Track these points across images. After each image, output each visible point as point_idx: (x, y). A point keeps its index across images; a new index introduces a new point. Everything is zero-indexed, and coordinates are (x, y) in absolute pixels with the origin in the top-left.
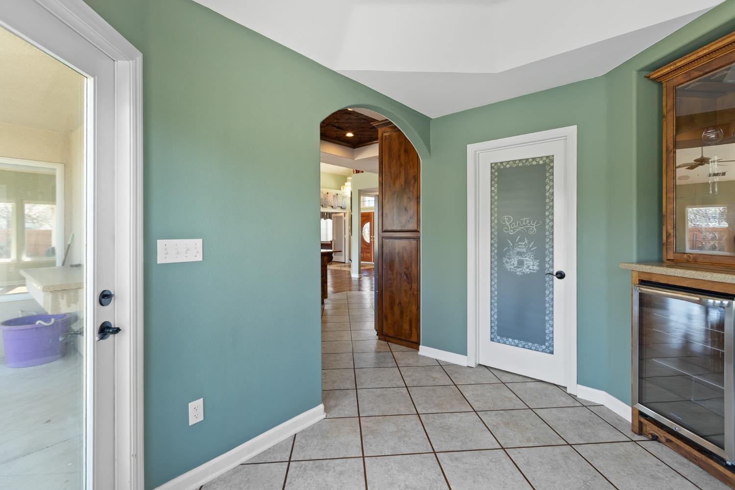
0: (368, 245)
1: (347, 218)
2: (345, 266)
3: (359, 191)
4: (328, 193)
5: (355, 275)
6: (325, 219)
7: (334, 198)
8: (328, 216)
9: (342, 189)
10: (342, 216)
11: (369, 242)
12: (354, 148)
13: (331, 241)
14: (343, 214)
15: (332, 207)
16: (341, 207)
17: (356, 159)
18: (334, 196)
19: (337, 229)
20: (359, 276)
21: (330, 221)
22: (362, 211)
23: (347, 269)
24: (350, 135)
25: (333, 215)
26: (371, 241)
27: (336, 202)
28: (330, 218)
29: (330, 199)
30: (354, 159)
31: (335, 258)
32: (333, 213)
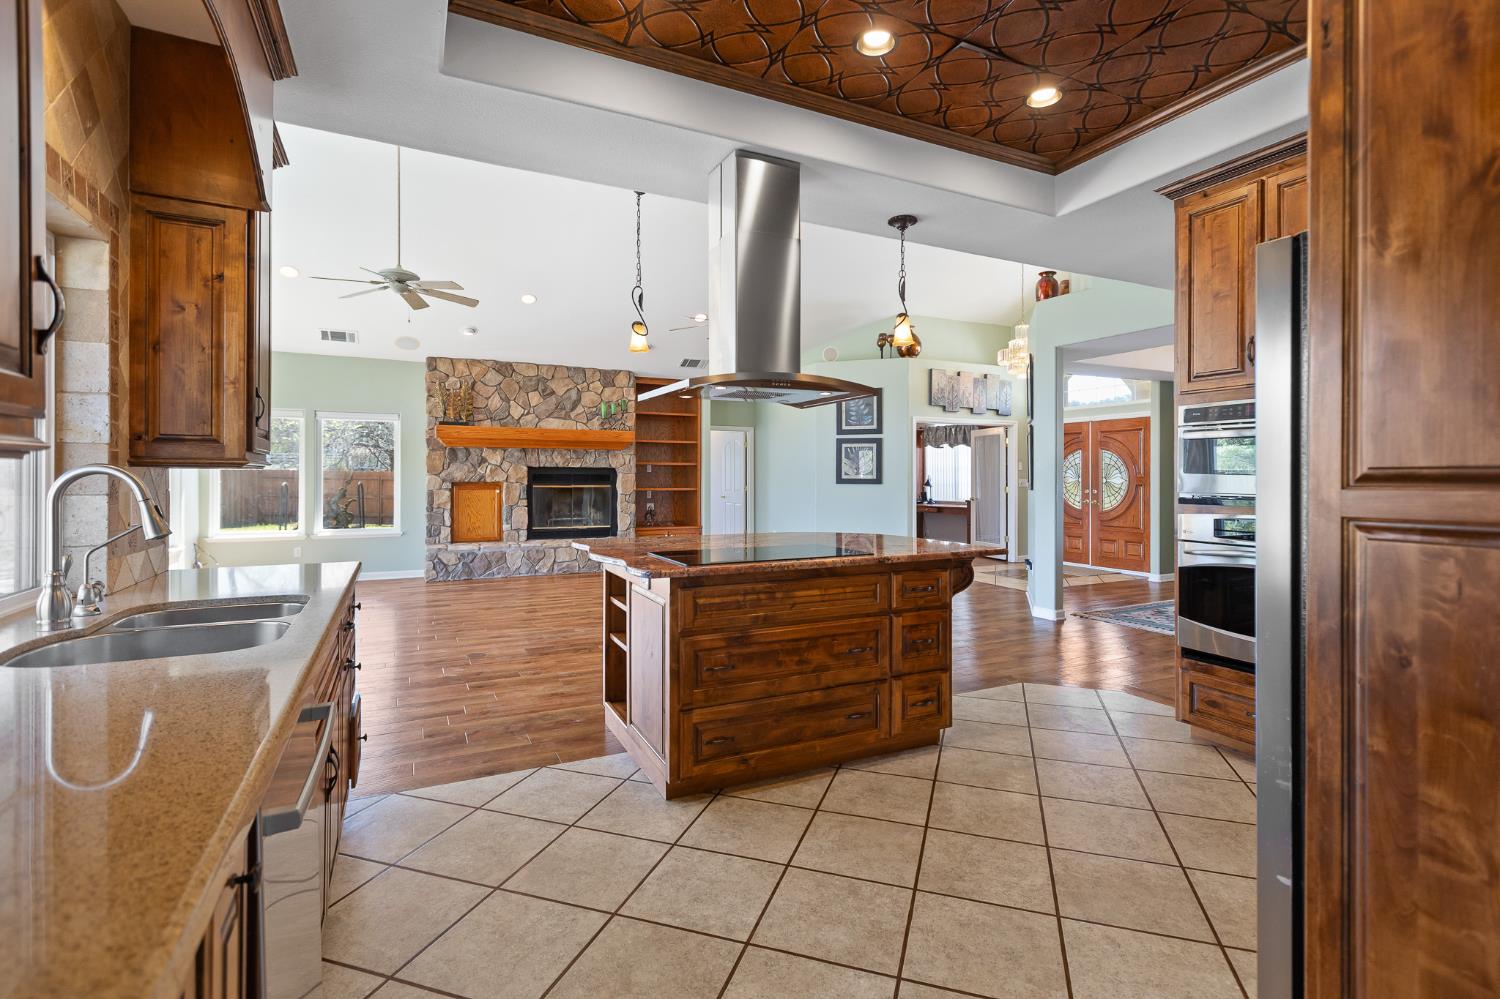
0: (1075, 514)
1: (1013, 442)
2: (1006, 573)
3: (1061, 353)
4: (959, 374)
5: (1043, 611)
6: (951, 446)
7: (975, 388)
8: (960, 437)
9: (999, 358)
10: (999, 436)
11: (1078, 506)
12: (1055, 172)
13: (968, 503)
14: (1001, 431)
15: (972, 410)
16: (997, 411)
17: (1060, 214)
18: (976, 381)
19: (985, 471)
20: (1058, 615)
21: (964, 452)
22: (1067, 420)
23: (1012, 583)
24: (1044, 97)
25: (974, 434)
26: (1085, 505)
27: (983, 398)
28: (966, 442)
29: (966, 387)
30: (1052, 215)
31: (981, 573)
32: (973, 427)
